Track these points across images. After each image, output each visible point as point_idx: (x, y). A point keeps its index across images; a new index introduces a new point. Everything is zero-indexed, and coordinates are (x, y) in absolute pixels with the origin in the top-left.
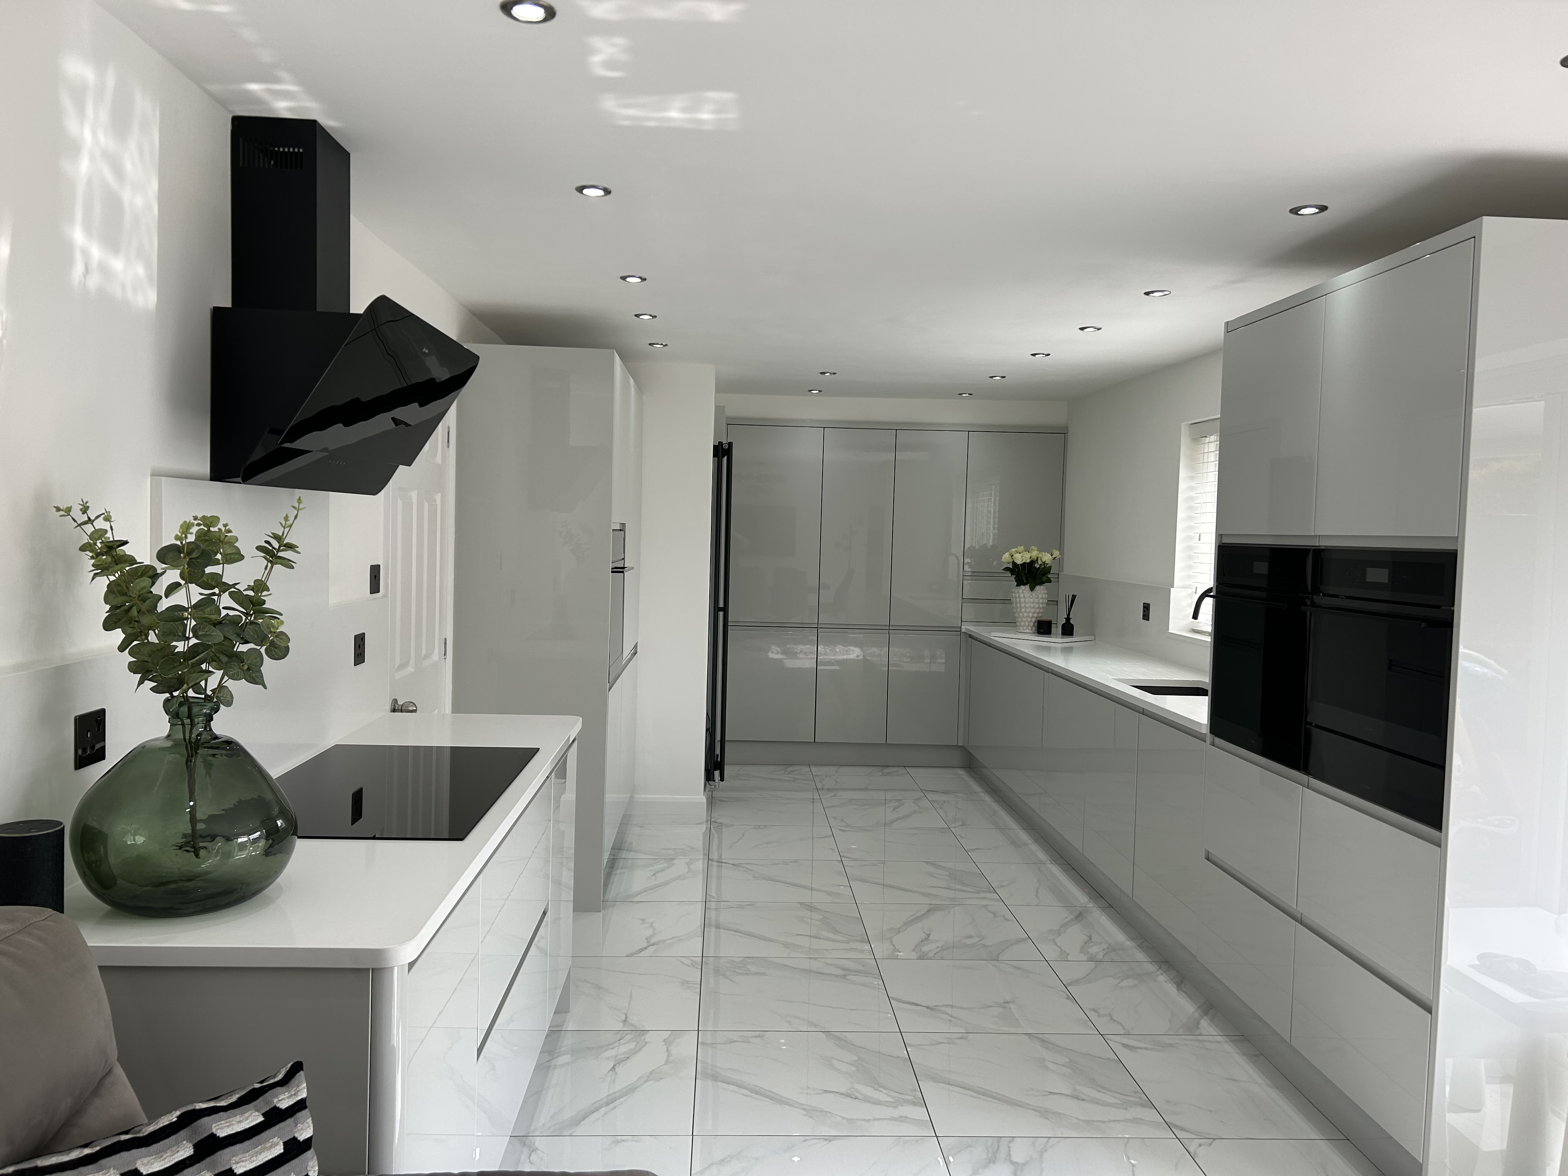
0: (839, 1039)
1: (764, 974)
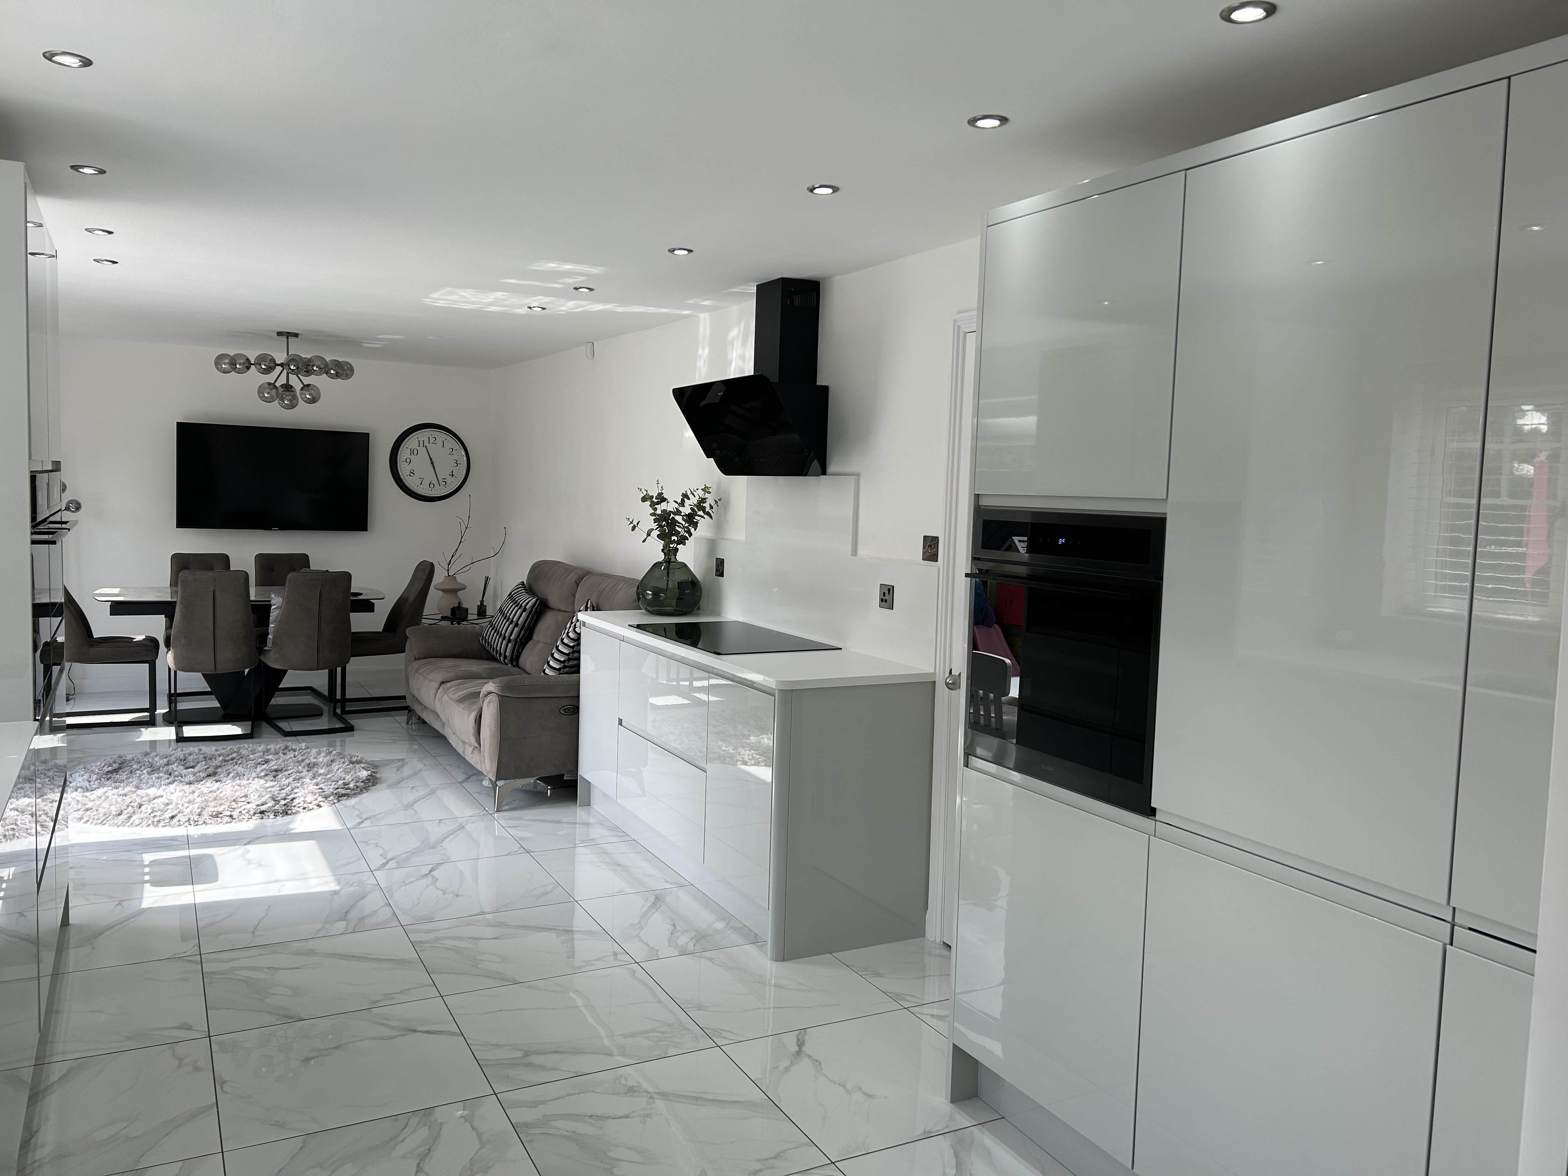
0: (503, 979)
1: (626, 1036)
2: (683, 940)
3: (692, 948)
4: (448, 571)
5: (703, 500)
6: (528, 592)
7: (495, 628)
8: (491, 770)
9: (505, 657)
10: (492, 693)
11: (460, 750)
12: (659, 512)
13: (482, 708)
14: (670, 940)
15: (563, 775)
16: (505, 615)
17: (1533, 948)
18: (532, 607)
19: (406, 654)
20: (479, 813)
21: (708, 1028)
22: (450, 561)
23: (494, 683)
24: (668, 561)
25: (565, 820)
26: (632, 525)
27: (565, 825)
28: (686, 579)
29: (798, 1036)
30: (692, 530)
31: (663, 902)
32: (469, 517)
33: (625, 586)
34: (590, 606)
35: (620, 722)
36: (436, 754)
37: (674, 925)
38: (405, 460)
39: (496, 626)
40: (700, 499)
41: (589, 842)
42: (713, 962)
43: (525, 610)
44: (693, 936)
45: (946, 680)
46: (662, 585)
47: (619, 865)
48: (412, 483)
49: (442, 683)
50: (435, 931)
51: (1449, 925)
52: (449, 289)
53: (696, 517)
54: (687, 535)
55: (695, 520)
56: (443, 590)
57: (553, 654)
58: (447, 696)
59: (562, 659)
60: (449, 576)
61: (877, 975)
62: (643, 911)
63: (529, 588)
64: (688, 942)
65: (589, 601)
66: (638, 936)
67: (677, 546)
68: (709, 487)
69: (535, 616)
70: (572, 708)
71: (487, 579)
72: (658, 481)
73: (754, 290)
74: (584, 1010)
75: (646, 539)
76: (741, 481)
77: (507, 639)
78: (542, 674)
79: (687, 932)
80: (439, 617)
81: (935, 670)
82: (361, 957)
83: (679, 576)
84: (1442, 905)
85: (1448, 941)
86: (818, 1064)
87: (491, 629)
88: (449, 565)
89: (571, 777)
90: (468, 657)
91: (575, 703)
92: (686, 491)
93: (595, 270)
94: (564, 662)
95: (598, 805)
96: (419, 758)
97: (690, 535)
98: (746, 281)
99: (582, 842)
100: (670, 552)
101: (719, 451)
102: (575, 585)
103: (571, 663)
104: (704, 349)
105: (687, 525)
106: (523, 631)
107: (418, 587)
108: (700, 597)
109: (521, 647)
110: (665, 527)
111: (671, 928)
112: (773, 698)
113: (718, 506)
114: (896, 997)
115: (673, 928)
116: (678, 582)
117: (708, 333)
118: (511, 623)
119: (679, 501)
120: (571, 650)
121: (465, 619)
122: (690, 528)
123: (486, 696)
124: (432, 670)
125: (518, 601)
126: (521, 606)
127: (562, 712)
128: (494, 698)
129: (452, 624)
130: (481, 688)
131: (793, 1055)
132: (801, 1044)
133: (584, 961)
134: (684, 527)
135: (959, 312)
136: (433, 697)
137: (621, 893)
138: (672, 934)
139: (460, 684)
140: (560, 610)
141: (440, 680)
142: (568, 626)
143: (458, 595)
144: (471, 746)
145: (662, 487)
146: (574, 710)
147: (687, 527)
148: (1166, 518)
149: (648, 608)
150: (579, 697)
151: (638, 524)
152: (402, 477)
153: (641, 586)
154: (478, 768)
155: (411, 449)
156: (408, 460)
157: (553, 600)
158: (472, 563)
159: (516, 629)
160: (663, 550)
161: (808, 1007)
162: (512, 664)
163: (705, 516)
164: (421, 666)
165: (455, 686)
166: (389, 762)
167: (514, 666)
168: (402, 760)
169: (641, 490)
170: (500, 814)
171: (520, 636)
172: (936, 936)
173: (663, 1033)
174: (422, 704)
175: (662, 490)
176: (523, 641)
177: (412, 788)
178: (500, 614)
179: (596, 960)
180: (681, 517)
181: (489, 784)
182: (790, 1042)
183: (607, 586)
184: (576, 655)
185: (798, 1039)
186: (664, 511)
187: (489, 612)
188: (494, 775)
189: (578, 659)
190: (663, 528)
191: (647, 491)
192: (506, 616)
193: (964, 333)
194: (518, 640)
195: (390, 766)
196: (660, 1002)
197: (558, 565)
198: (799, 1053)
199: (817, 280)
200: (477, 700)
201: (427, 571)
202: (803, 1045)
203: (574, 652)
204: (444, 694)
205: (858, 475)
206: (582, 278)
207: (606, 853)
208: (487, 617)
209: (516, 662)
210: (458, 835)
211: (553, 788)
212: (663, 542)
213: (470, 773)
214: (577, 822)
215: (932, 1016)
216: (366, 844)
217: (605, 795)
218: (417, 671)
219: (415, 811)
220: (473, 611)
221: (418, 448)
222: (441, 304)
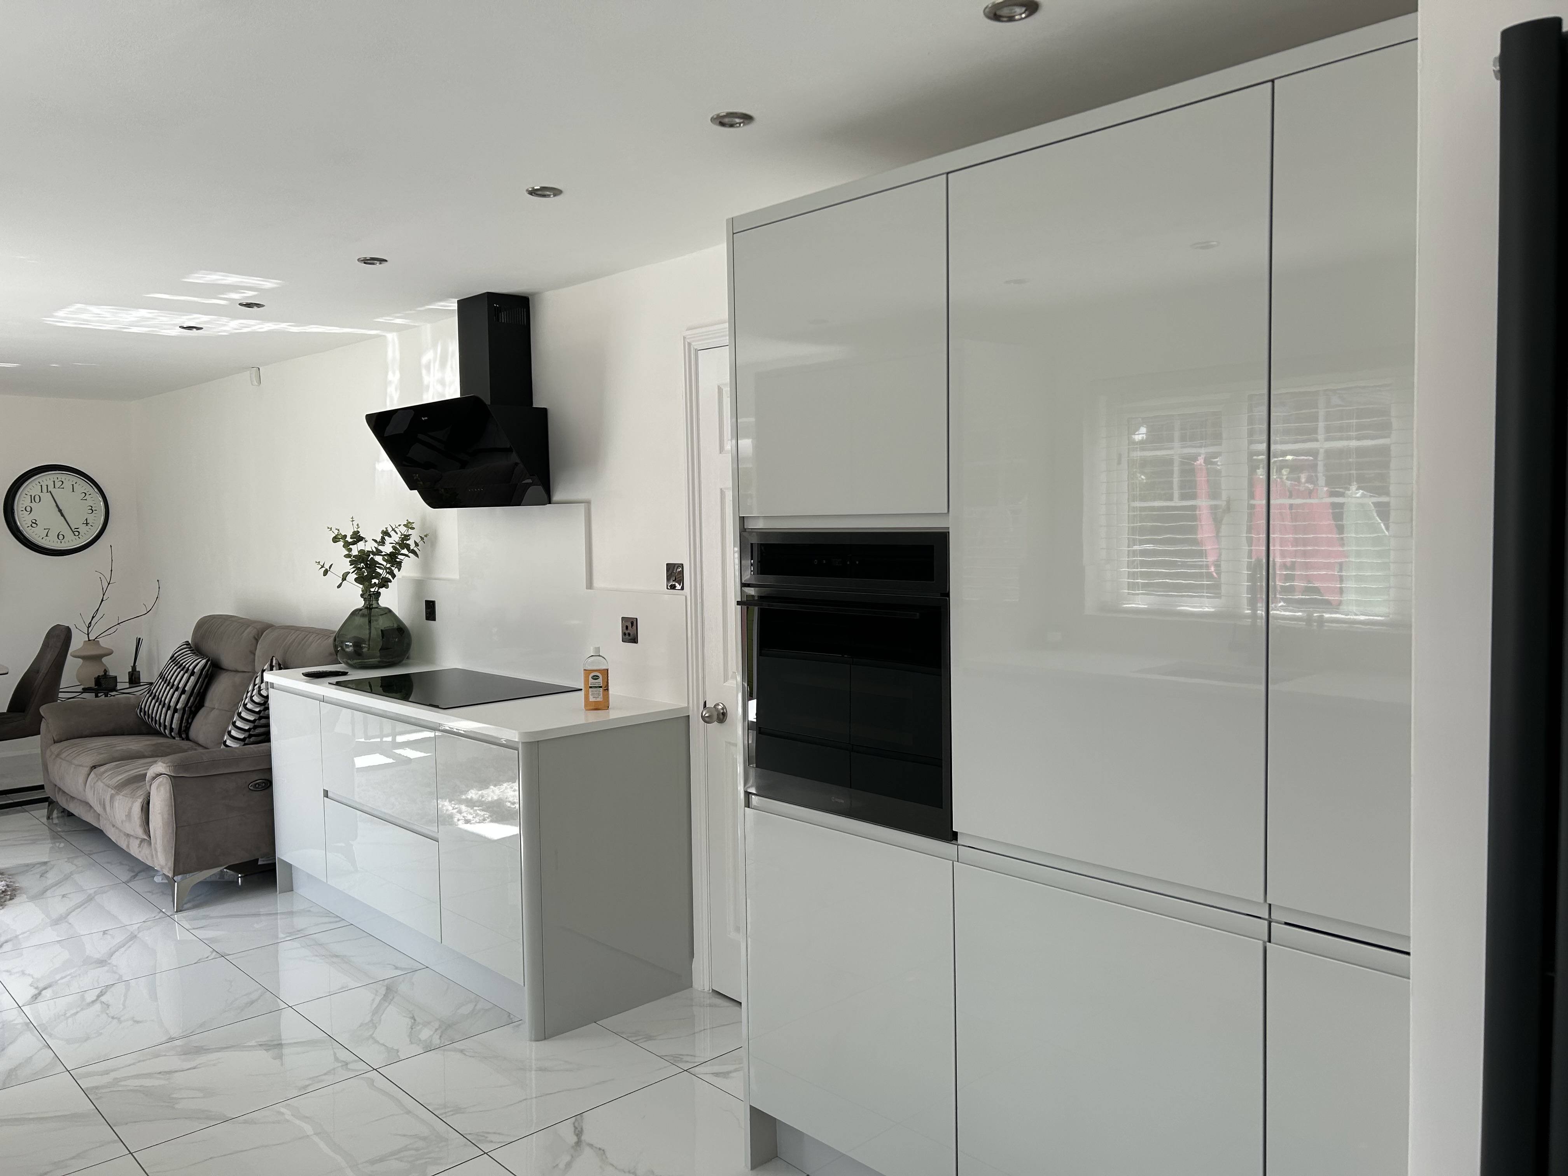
0: (210, 1118)
1: (373, 1162)
2: (425, 1034)
3: (438, 1041)
4: (88, 634)
5: (406, 537)
6: (195, 653)
7: (156, 698)
8: (166, 864)
9: (171, 730)
10: (161, 774)
11: (123, 844)
12: (355, 552)
13: (150, 793)
14: (410, 1036)
15: (257, 860)
16: (165, 679)
17: (1407, 951)
18: (202, 670)
19: (41, 737)
20: (155, 917)
21: (470, 1134)
22: (90, 623)
23: (164, 763)
24: (369, 608)
25: (263, 910)
26: (324, 569)
27: (263, 918)
28: (391, 625)
29: (574, 1123)
30: (396, 571)
31: (396, 992)
32: (111, 571)
33: (317, 638)
34: (276, 664)
35: (326, 794)
36: (91, 851)
37: (413, 1018)
38: (24, 509)
39: (157, 694)
40: (403, 536)
41: (296, 934)
42: (465, 1054)
43: (193, 673)
44: (437, 1027)
45: (702, 714)
46: (364, 634)
47: (337, 956)
48: (35, 535)
49: (94, 767)
50: (113, 1071)
51: (1266, 922)
52: (79, 306)
53: (400, 557)
54: (390, 577)
55: (398, 560)
56: (84, 658)
57: (235, 722)
58: (101, 781)
59: (247, 728)
60: (89, 640)
61: (649, 1038)
62: (374, 1006)
63: (195, 648)
64: (432, 1035)
65: (274, 658)
66: (371, 1037)
67: (378, 589)
68: (411, 522)
69: (206, 680)
70: (264, 782)
71: (139, 641)
72: (352, 518)
73: (455, 306)
74: (316, 1139)
75: (341, 583)
76: (451, 514)
77: (172, 709)
78: (223, 747)
79: (429, 1023)
80: (80, 689)
81: (688, 704)
82: (17, 1120)
83: (382, 623)
84: (1259, 903)
85: (1266, 939)
86: (601, 1152)
87: (150, 698)
88: (88, 627)
89: (267, 860)
90: (123, 734)
91: (267, 777)
92: (386, 528)
93: (269, 284)
94: (249, 730)
95: (303, 889)
96: (68, 858)
97: (394, 576)
98: (444, 296)
99: (288, 935)
100: (371, 597)
101: (421, 483)
102: (254, 642)
103: (258, 731)
104: (394, 373)
105: (388, 566)
106: (192, 698)
107: (50, 656)
108: (409, 645)
109: (191, 716)
110: (364, 570)
111: (409, 1022)
112: (517, 751)
113: (424, 543)
114: (674, 1060)
115: (413, 1021)
116: (382, 630)
117: (398, 356)
118: (177, 689)
119: (379, 539)
120: (257, 716)
121: (114, 689)
122: (393, 568)
123: (154, 778)
124: (80, 752)
125: (184, 664)
126: (188, 669)
127: (252, 788)
128: (165, 780)
129: (97, 696)
130: (148, 769)
131: (573, 1147)
132: (579, 1133)
133: (310, 1079)
134: (386, 568)
135: (688, 329)
136: (83, 785)
137: (344, 989)
138: (412, 1028)
139: (117, 767)
140: (236, 671)
141: (91, 764)
142: (250, 688)
143: (103, 663)
144: (137, 838)
145: (358, 525)
146: (266, 784)
147: (389, 568)
148: (949, 532)
149: (349, 661)
150: (271, 768)
151: (330, 568)
152: (21, 528)
153: (339, 638)
154: (149, 863)
155: (31, 495)
156: (29, 509)
157: (227, 659)
158: (118, 624)
159: (183, 696)
160: (362, 596)
161: (581, 1088)
162: (180, 736)
163: (410, 555)
164: (62, 750)
165: (110, 770)
166: (29, 867)
167: (183, 739)
168: (45, 863)
169: (331, 530)
170: (180, 915)
171: (189, 704)
172: (704, 985)
173: (417, 1149)
174: (68, 794)
175: (358, 527)
176: (193, 709)
177: (64, 896)
178: (161, 681)
179: (325, 1074)
180: (381, 557)
181: (162, 880)
182: (567, 1132)
183: (295, 640)
184: (263, 721)
185: (575, 1128)
186: (361, 551)
187: (144, 678)
188: (171, 870)
189: (268, 726)
190: (361, 570)
191: (339, 530)
192: (169, 682)
193: (696, 351)
194: (187, 709)
195: (30, 873)
196: (409, 1112)
197: (230, 619)
198: (579, 1143)
199: (527, 296)
200: (141, 784)
201: (63, 637)
202: (581, 1133)
203: (260, 718)
204: (97, 781)
205: (588, 503)
206: (250, 293)
207: (319, 944)
208: (141, 684)
209: (186, 734)
210: (130, 947)
211: (244, 876)
212: (361, 586)
213: (137, 870)
214: (279, 912)
215: (716, 1074)
216: (9, 973)
217: (310, 876)
218: (58, 755)
219: (70, 924)
220: (123, 679)
221: (41, 494)
222: (70, 324)
